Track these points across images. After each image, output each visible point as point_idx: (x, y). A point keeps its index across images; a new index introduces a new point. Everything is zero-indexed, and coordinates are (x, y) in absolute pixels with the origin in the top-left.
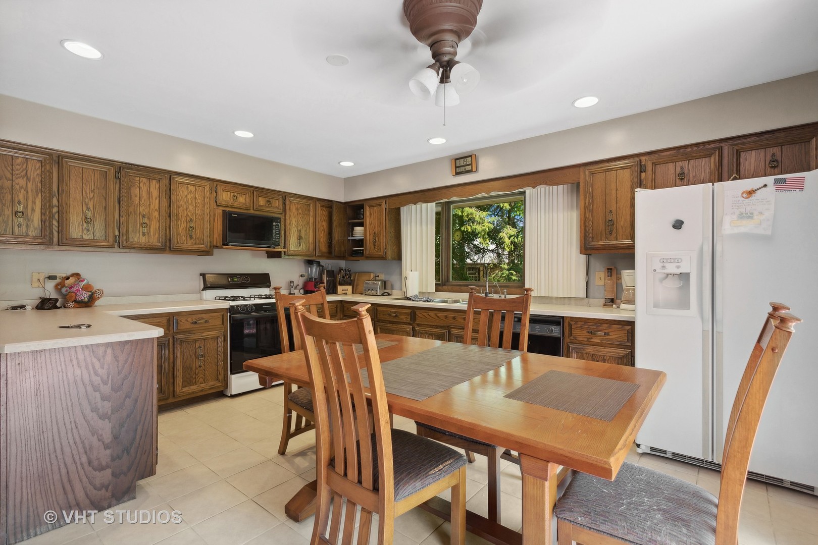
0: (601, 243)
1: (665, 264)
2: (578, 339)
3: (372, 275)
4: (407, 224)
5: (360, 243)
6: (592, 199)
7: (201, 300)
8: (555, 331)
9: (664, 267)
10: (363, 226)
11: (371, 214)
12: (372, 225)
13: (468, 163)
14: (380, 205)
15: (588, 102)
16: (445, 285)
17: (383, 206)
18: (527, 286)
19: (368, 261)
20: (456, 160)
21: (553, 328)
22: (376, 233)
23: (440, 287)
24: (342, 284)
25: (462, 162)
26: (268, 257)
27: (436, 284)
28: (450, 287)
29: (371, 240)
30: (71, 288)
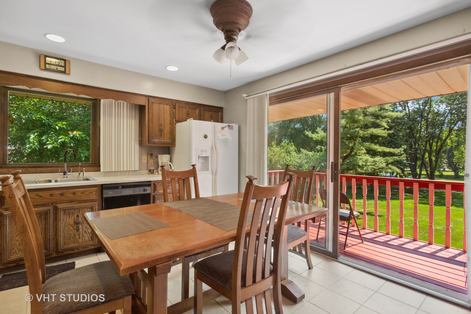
0: (157, 140)
1: (202, 153)
2: (159, 192)
6: (153, 116)
8: (149, 190)
9: (202, 154)
13: (60, 64)
15: (172, 69)
16: (2, 168)
20: (46, 57)
21: (147, 188)
25: (53, 61)
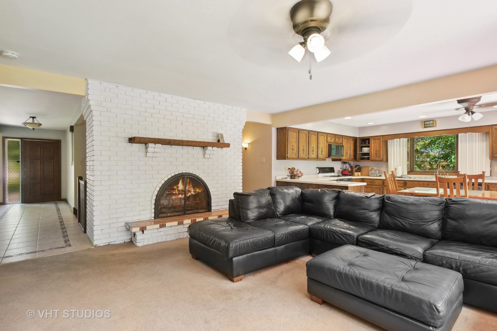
3: (370, 168)
4: (392, 146)
5: (368, 154)
7: (318, 177)
10: (369, 147)
11: (374, 142)
12: (375, 147)
13: (431, 123)
14: (380, 139)
16: (412, 172)
17: (382, 139)
18: (459, 171)
19: (372, 162)
20: (424, 122)
22: (377, 150)
23: (409, 173)
24: (356, 171)
25: (428, 123)
26: (332, 161)
27: (408, 172)
28: (415, 173)
29: (374, 154)
30: (297, 172)
